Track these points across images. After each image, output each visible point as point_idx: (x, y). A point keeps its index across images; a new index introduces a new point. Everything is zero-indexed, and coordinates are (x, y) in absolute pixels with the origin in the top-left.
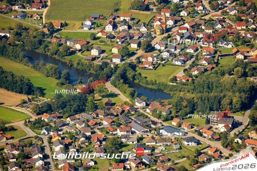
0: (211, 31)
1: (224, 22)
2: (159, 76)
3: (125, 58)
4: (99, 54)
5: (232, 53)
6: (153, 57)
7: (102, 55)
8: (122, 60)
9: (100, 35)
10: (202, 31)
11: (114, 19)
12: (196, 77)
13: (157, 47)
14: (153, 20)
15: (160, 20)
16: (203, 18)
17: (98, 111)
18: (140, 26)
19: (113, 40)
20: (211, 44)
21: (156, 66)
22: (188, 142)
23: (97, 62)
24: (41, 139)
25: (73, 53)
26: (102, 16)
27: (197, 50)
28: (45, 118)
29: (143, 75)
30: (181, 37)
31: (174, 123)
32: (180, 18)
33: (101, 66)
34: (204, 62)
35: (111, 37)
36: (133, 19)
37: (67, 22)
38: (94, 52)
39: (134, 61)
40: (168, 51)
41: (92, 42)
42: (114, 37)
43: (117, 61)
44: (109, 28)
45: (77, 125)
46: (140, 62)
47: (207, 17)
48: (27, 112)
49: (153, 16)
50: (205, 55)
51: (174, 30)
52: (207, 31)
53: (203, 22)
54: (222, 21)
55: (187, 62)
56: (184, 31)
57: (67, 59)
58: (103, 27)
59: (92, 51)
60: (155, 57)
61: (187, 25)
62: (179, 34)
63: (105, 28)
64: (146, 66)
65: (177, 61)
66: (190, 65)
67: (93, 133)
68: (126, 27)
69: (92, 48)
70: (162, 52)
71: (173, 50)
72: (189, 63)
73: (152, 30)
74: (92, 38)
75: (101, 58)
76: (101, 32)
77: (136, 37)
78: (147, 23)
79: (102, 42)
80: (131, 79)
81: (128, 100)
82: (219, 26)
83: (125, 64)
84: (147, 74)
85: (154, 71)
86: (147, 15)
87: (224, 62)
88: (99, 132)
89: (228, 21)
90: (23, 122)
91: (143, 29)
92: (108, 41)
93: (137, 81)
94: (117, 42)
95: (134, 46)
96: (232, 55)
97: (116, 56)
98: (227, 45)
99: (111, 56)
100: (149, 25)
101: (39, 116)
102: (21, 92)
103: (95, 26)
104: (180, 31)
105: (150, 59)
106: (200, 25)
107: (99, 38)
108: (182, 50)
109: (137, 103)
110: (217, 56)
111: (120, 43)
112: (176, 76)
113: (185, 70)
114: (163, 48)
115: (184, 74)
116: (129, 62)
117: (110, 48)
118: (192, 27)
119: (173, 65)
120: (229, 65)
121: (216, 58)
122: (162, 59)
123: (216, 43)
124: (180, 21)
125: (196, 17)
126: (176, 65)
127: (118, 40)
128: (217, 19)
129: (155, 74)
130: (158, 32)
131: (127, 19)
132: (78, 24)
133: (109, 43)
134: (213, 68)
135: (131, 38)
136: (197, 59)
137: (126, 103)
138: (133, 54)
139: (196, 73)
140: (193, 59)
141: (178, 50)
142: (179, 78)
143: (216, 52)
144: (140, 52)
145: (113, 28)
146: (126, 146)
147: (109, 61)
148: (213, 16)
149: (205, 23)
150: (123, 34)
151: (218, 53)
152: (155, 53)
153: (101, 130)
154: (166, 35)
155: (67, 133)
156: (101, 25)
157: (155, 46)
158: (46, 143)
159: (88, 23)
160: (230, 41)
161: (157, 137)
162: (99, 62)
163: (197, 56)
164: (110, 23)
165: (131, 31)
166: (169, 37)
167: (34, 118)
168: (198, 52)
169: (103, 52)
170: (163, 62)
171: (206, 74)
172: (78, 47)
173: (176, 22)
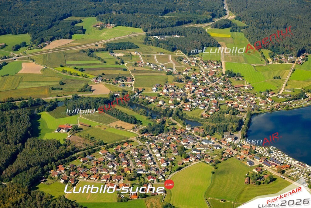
0: (213, 92)
1: (218, 88)
2: (194, 114)
3: (175, 105)
4: (163, 103)
5: (225, 103)
6: (189, 105)
7: (164, 104)
8: (175, 107)
9: (161, 94)
10: (209, 92)
11: (166, 86)
12: (212, 115)
13: (190, 100)
14: (185, 86)
15: (188, 87)
16: (208, 86)
17: (170, 132)
18: (180, 89)
19: (168, 96)
20: (215, 99)
21: (191, 109)
22: (216, 147)
23: (163, 108)
24: (146, 146)
25: (150, 103)
26: (161, 85)
27: (209, 101)
28: (145, 136)
29: (186, 114)
30: (200, 95)
31: (207, 138)
32: (197, 86)
33: (166, 110)
34: (214, 107)
35: (167, 95)
36: (175, 86)
37: (145, 88)
38: (161, 103)
39: (180, 107)
40: (196, 102)
41: (158, 98)
42: (168, 95)
43: (172, 107)
44: (165, 91)
45: (162, 139)
46: (183, 107)
47: (210, 86)
48: (136, 132)
49: (184, 85)
50: (213, 104)
51: (196, 92)
52: (211, 92)
53: (208, 88)
54: (217, 88)
55: (206, 108)
56: (201, 92)
57: (149, 106)
58: (162, 90)
59: (160, 102)
60: (190, 105)
61: (201, 89)
62: (199, 94)
63: (163, 90)
64: (187, 109)
65: (201, 107)
66: (208, 109)
67: (170, 143)
68: (173, 90)
69: (159, 101)
70: (192, 103)
71: (198, 101)
72: (207, 108)
73: (186, 91)
74: (158, 96)
75: (164, 105)
76: (162, 93)
77: (179, 95)
78: (182, 88)
79: (163, 97)
80: (181, 116)
81: (182, 126)
82: (216, 90)
83: (177, 109)
84: (187, 113)
85: (190, 112)
86: (182, 84)
87: (222, 107)
88: (172, 143)
89: (219, 88)
90: (136, 137)
91: (181, 91)
92: (166, 97)
93: (184, 117)
94: (170, 98)
95: (179, 100)
96: (226, 104)
97: (171, 105)
98: (222, 99)
99: (169, 104)
100: (183, 89)
101: (143, 135)
102: (131, 123)
103: (158, 90)
104: (199, 92)
105: (188, 106)
106: (207, 89)
107: (161, 96)
108: (202, 101)
109: (187, 128)
110: (218, 104)
111: (171, 98)
112: (202, 114)
113: (206, 112)
114: (193, 101)
115: (205, 114)
116: (179, 107)
117: (168, 100)
118: (204, 90)
119: (199, 109)
120: (226, 109)
121: (219, 105)
122: (194, 106)
123: (217, 98)
124: (197, 87)
125: (204, 86)
126: (201, 109)
127: (171, 97)
128: (215, 87)
129: (192, 113)
130: (189, 93)
131: (173, 86)
132: (150, 89)
133: (166, 98)
134: (218, 110)
135: (177, 95)
136: (210, 106)
137: (182, 128)
138: (179, 103)
139: (211, 113)
140: (208, 106)
141: (200, 102)
142: (204, 115)
143: (218, 103)
144: (182, 103)
145: (167, 91)
146: (187, 149)
147: (168, 107)
148: (213, 85)
149: (210, 88)
150: (173, 94)
151: (219, 103)
152: (190, 103)
153: (174, 142)
154: (193, 94)
155: (157, 143)
156: (161, 89)
157: (189, 100)
158: (149, 148)
159: (155, 88)
160: (223, 97)
161: (201, 145)
162: (164, 107)
163: (209, 104)
164: (166, 88)
165: (176, 92)
166: (194, 95)
167: (140, 136)
168: (209, 102)
169: (164, 102)
170: (194, 107)
171: (216, 113)
172: (152, 100)
173: (196, 88)
